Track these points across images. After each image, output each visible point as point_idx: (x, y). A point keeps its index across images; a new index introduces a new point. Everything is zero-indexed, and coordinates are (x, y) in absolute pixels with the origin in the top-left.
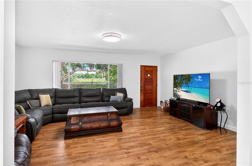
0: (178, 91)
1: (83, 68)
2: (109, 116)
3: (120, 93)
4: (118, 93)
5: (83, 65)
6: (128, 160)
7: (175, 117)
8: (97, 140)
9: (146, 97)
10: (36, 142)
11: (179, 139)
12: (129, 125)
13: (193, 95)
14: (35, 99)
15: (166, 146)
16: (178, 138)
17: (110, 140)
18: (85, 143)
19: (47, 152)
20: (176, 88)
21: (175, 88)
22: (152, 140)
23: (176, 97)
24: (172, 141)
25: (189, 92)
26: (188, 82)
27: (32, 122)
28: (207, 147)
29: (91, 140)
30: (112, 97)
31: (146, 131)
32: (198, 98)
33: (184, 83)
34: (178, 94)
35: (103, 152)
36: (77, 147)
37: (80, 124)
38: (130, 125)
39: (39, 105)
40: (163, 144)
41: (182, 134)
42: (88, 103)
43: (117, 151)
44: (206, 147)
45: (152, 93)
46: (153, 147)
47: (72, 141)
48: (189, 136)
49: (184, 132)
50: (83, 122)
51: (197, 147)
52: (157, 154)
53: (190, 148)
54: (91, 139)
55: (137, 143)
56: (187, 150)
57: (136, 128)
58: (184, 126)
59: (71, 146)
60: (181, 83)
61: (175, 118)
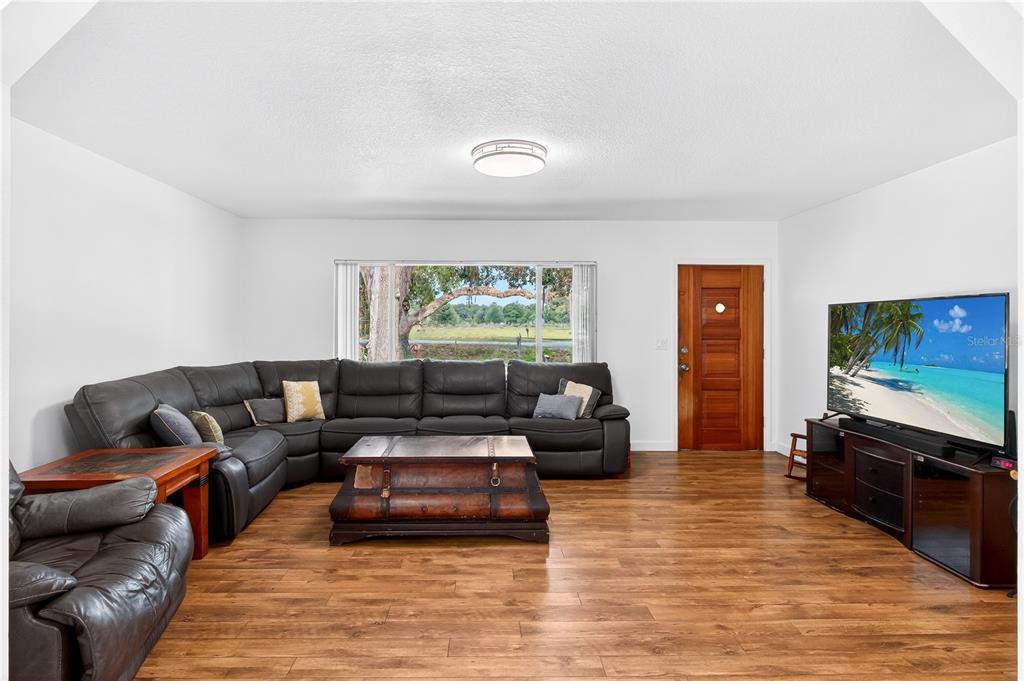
0: (852, 379)
1: (487, 284)
2: (496, 473)
3: (579, 385)
4: (570, 384)
5: (485, 274)
6: (516, 660)
7: (829, 504)
8: (435, 561)
9: (704, 405)
10: (244, 543)
11: (798, 612)
12: (589, 520)
13: (923, 404)
14: (272, 396)
15: (713, 633)
16: (797, 607)
17: (485, 570)
18: (390, 567)
19: (259, 581)
20: (841, 366)
21: (836, 364)
22: (662, 597)
23: (840, 413)
24: (761, 614)
25: (902, 389)
26: (902, 336)
27: (230, 472)
28: (943, 674)
29: (415, 558)
30: (544, 399)
31: (655, 555)
32: (949, 417)
33: (880, 342)
34: (851, 398)
35: (437, 611)
36: (357, 579)
37: (385, 494)
38: (598, 520)
39: (281, 417)
40: (702, 620)
41: (826, 592)
42: (446, 420)
43: (492, 617)
44: (934, 674)
45: (739, 390)
46: (647, 629)
47: (352, 552)
48: (866, 605)
49: (846, 584)
50: (394, 489)
51: (883, 664)
52: (654, 659)
53: (839, 662)
54: (417, 555)
55: (589, 601)
56: (815, 667)
57: (613, 538)
58: (859, 556)
59: (341, 572)
60: (868, 342)
61: (829, 512)
